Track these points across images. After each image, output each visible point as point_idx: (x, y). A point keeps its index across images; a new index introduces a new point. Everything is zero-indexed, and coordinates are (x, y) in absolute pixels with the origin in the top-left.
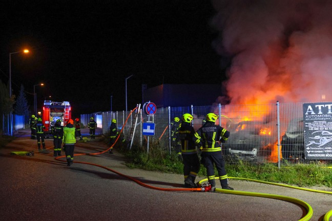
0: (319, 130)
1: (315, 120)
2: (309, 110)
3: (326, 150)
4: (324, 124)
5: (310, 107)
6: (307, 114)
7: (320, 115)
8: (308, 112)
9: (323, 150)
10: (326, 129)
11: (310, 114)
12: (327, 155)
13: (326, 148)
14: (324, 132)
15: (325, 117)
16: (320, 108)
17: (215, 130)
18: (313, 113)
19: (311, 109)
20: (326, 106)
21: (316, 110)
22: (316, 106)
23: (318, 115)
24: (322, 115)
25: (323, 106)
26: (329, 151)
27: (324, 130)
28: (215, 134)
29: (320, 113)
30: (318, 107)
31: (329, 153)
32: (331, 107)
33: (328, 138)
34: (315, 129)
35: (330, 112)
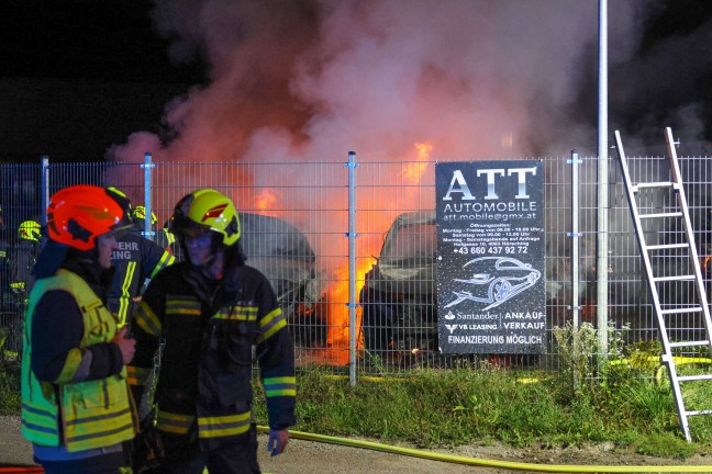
0: (487, 254)
1: (475, 221)
2: (457, 185)
3: (508, 320)
4: (503, 235)
5: (458, 175)
6: (447, 198)
7: (489, 202)
8: (451, 191)
9: (497, 322)
10: (508, 250)
11: (457, 197)
12: (510, 340)
13: (508, 316)
14: (502, 260)
15: (507, 212)
16: (491, 180)
17: (133, 252)
18: (468, 196)
19: (462, 182)
20: (510, 171)
21: (478, 186)
22: (479, 172)
23: (483, 202)
24: (496, 202)
25: (502, 171)
26: (517, 325)
27: (503, 254)
28: (131, 269)
29: (492, 195)
30: (484, 176)
31: (518, 332)
32: (528, 175)
33: (514, 283)
34: (473, 251)
35: (522, 194)
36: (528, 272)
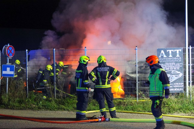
0: (170, 70)
1: (167, 62)
2: (162, 54)
3: (175, 85)
4: (173, 65)
5: (162, 52)
6: (160, 57)
7: (170, 58)
8: (161, 55)
9: (172, 85)
10: (174, 69)
11: (162, 57)
12: (175, 90)
13: (175, 84)
14: (173, 71)
15: (174, 60)
18: (165, 56)
19: (163, 53)
20: (175, 50)
21: (167, 54)
22: (168, 51)
23: (169, 58)
24: (172, 58)
25: (173, 50)
26: (177, 86)
27: (173, 70)
29: (171, 56)
30: (169, 52)
31: (177, 88)
32: (179, 51)
33: (176, 76)
34: (166, 69)
35: (178, 56)
36: (179, 74)
